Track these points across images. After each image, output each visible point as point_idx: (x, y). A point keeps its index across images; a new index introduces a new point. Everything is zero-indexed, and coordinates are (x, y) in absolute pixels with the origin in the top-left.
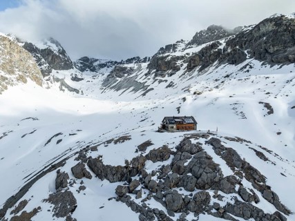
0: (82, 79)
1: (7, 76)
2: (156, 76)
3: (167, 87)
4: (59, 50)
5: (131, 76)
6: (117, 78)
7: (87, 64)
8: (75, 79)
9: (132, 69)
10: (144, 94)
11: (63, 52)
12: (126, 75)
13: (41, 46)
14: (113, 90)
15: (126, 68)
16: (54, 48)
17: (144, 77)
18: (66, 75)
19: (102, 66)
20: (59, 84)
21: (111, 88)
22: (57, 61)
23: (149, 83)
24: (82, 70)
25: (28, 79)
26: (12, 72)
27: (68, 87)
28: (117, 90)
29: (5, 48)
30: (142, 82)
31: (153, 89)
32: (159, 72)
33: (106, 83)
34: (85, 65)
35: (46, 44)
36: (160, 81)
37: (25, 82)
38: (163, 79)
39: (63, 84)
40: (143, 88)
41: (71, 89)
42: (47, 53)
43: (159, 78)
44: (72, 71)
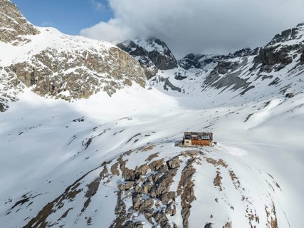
0: (186, 77)
1: (116, 81)
2: (261, 71)
3: (270, 85)
4: (165, 51)
5: (235, 72)
6: (220, 75)
7: (193, 62)
8: (179, 77)
9: (236, 64)
10: (243, 93)
11: (168, 52)
12: (229, 71)
13: (149, 49)
14: (214, 88)
15: (230, 63)
16: (161, 49)
17: (249, 72)
18: (169, 74)
19: (208, 61)
20: (163, 83)
21: (212, 86)
22: (163, 61)
23: (252, 79)
24: (187, 67)
25: (133, 82)
26: (120, 77)
27: (171, 86)
28: (218, 88)
29: (116, 57)
30: (244, 78)
31: (254, 87)
32: (265, 66)
33: (208, 81)
34: (190, 63)
35: (153, 46)
36: (265, 77)
37: (130, 84)
38: (268, 75)
39: (167, 83)
40: (244, 86)
41: (174, 88)
42: (154, 55)
43: (264, 73)
44: (176, 70)
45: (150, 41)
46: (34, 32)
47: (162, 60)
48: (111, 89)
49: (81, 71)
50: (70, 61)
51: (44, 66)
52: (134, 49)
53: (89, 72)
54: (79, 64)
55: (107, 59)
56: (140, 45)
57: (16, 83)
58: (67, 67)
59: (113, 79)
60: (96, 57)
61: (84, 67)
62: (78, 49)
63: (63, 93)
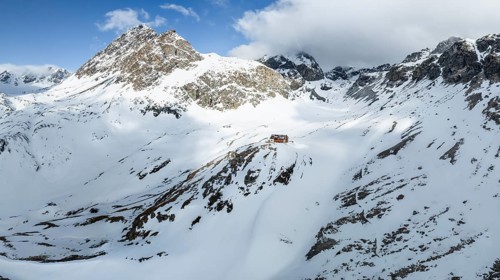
0: (331, 88)
1: (261, 94)
2: (387, 86)
3: (389, 98)
4: (313, 64)
5: (371, 85)
6: (360, 87)
7: (340, 74)
8: (325, 88)
9: (374, 78)
10: (370, 104)
11: (315, 66)
12: (367, 84)
13: (298, 62)
14: (353, 98)
15: (369, 77)
16: (308, 63)
17: (380, 86)
18: (316, 85)
19: (354, 74)
20: (310, 93)
23: (380, 92)
24: (334, 79)
26: (264, 90)
27: (317, 96)
28: (356, 99)
29: (262, 74)
30: (375, 91)
31: (379, 99)
32: (391, 82)
33: (350, 93)
34: (337, 74)
35: (302, 60)
36: (389, 91)
37: (274, 96)
38: (391, 89)
39: (313, 93)
40: (373, 97)
41: (319, 98)
42: (302, 68)
43: (388, 88)
44: (322, 81)
45: (300, 55)
46: (200, 58)
47: (310, 73)
48: (256, 101)
49: (232, 87)
50: (224, 79)
51: (205, 84)
52: (284, 63)
53: (239, 87)
54: (230, 82)
55: (254, 76)
56: (290, 59)
57: (187, 98)
58: (221, 85)
59: (258, 92)
60: (245, 75)
61: (234, 84)
62: (230, 69)
63: (218, 105)
